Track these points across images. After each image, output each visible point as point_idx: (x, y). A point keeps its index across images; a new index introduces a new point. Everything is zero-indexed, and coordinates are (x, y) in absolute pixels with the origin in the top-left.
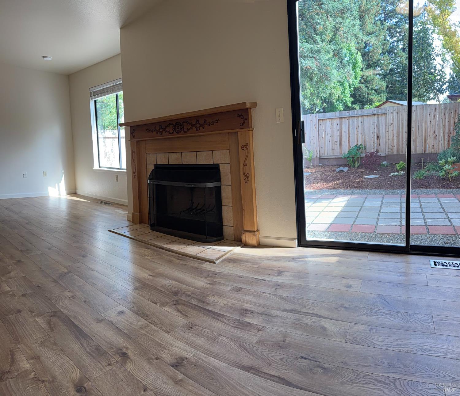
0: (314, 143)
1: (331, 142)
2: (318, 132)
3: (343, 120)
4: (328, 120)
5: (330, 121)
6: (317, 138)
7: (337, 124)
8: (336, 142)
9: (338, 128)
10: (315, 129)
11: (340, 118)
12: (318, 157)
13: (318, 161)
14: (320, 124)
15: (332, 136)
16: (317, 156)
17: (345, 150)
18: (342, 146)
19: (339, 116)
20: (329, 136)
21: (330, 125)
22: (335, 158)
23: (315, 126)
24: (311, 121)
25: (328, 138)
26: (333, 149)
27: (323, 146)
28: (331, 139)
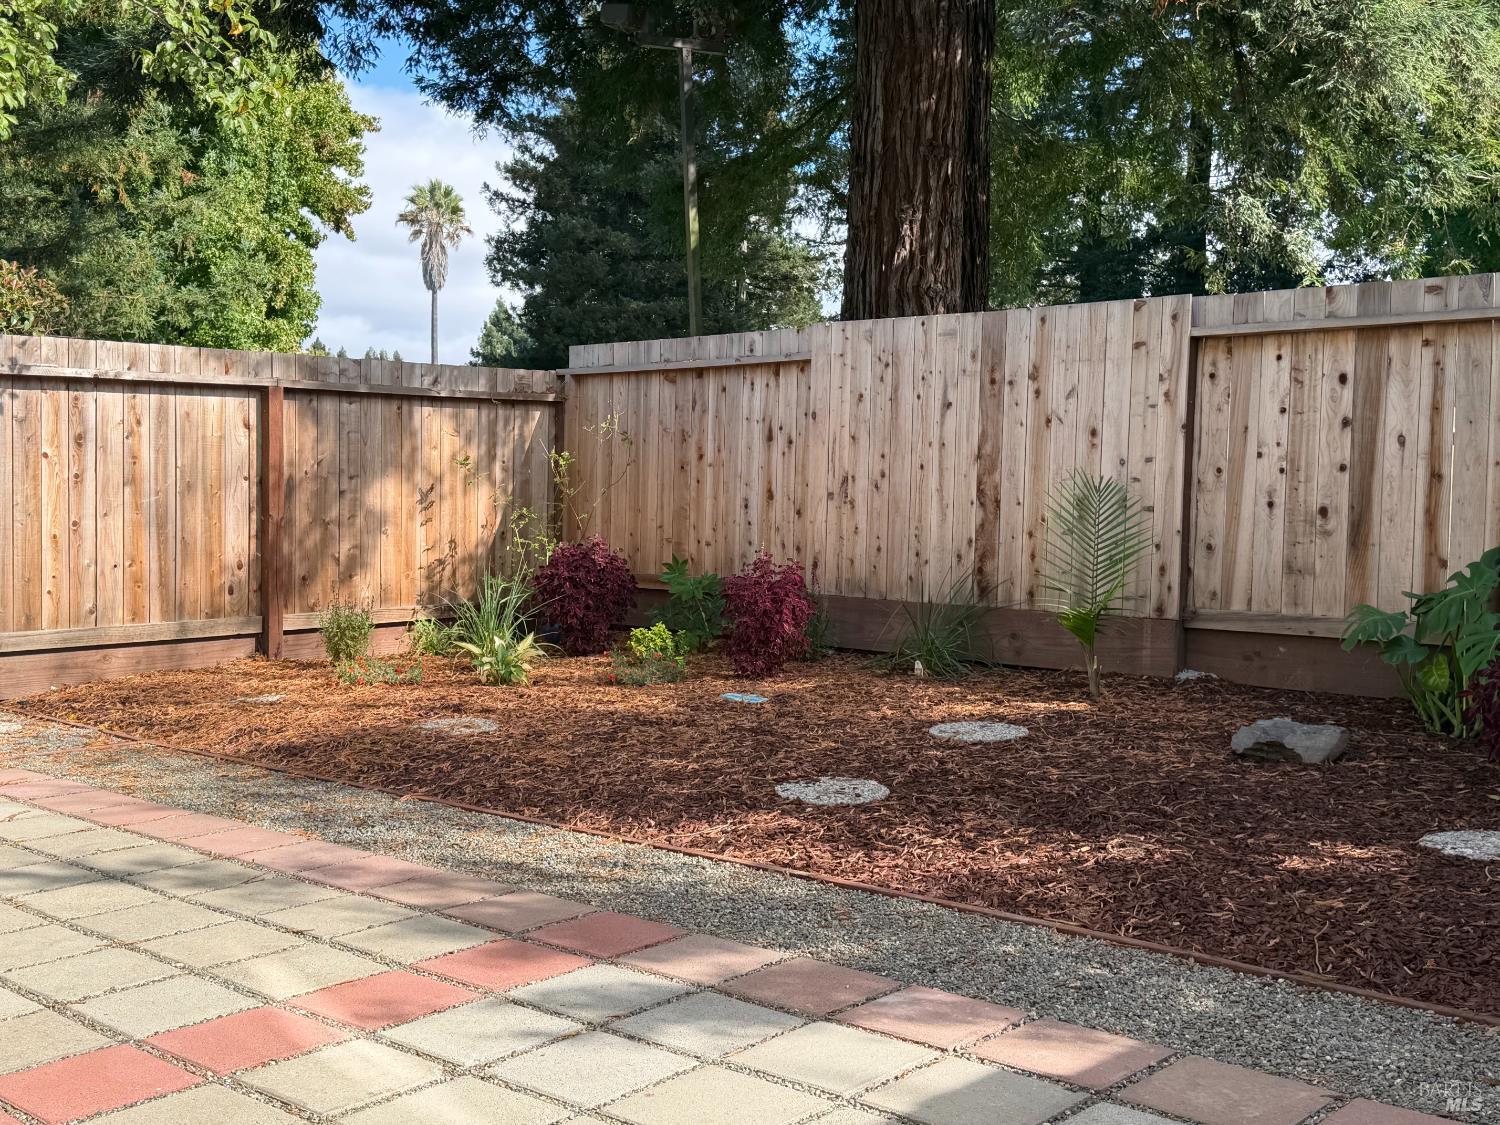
0: (1151, 509)
1: (1279, 511)
2: (1189, 427)
3: (1394, 346)
4: (1270, 350)
5: (1286, 352)
6: (1172, 469)
7: (1343, 379)
8: (1323, 512)
9: (1346, 408)
10: (1162, 407)
11: (1361, 331)
12: (1173, 612)
13: (1168, 645)
14: (1205, 365)
15: (1291, 468)
16: (1160, 609)
17: (1398, 578)
18: (1373, 553)
19: (1359, 316)
20: (1274, 456)
21: (1285, 380)
22: (1310, 639)
23: (1164, 387)
24: (1137, 346)
25: (1261, 474)
26: (1299, 563)
27: (1218, 542)
28: (1282, 486)
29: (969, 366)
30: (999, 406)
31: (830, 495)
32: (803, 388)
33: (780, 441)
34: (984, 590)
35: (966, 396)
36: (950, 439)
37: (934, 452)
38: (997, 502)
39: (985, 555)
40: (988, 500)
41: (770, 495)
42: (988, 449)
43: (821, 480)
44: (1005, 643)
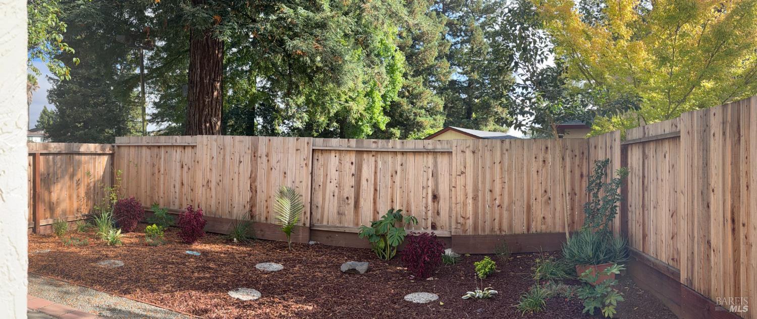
0: (302, 196)
1: (336, 197)
2: (312, 173)
3: (365, 156)
4: (333, 154)
5: (337, 155)
6: (307, 185)
7: (352, 163)
8: (347, 198)
9: (353, 171)
10: (305, 167)
11: (357, 151)
12: (308, 225)
13: (307, 234)
14: (316, 157)
15: (339, 186)
16: (304, 224)
17: (367, 217)
18: (360, 210)
19: (356, 147)
20: (334, 182)
21: (337, 163)
22: (344, 233)
23: (305, 162)
24: (297, 150)
25: (331, 187)
26: (341, 212)
27: (320, 205)
28: (337, 190)
29: (247, 151)
30: (257, 164)
31: (203, 186)
32: (194, 154)
33: (185, 168)
34: (252, 217)
35: (247, 159)
36: (241, 172)
37: (236, 176)
38: (256, 191)
39: (253, 206)
40: (253, 190)
41: (182, 184)
42: (253, 175)
43: (200, 181)
44: (259, 232)
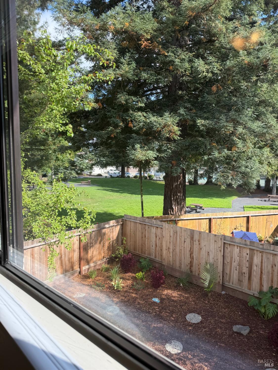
0: (218, 267)
1: (237, 271)
2: (223, 256)
3: (255, 253)
4: (236, 247)
5: (238, 247)
6: (221, 262)
7: (247, 254)
8: (244, 273)
9: (248, 259)
10: (219, 252)
12: (221, 283)
13: (220, 288)
14: (226, 247)
15: (240, 265)
16: (219, 282)
18: (252, 281)
19: (250, 246)
20: (237, 263)
21: (238, 252)
22: (242, 292)
23: (220, 249)
24: (215, 241)
25: (235, 264)
26: (240, 279)
27: (228, 273)
28: (238, 267)
29: (188, 237)
30: (193, 244)
31: (166, 250)
32: (162, 231)
33: (158, 237)
34: (191, 272)
35: (188, 240)
36: (185, 247)
37: (183, 248)
38: (193, 259)
39: (191, 266)
41: (156, 245)
42: (191, 250)
43: (164, 247)
44: (195, 281)
